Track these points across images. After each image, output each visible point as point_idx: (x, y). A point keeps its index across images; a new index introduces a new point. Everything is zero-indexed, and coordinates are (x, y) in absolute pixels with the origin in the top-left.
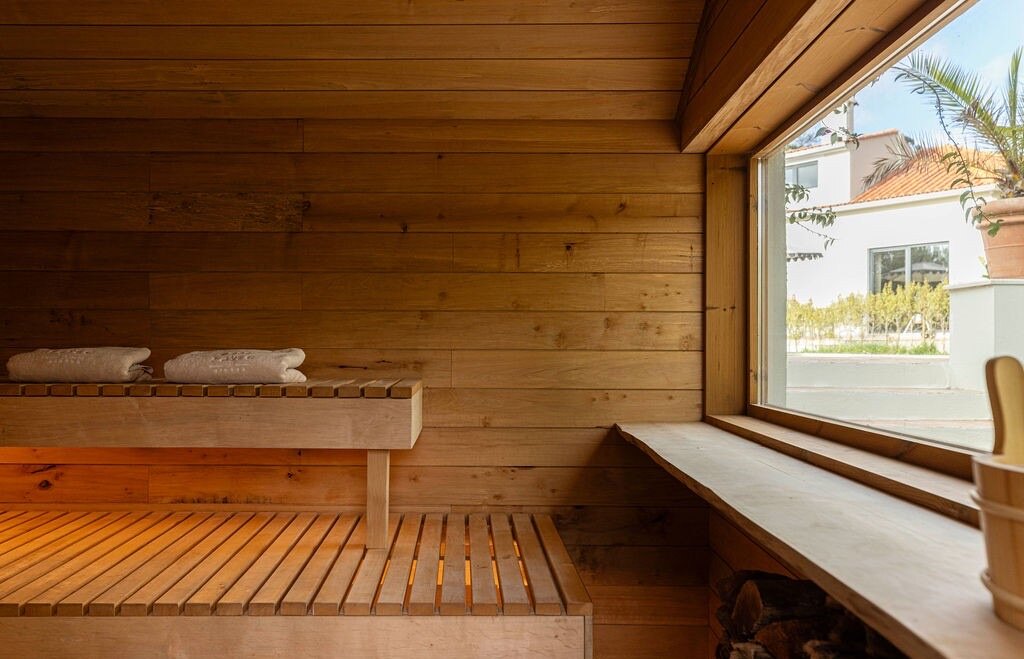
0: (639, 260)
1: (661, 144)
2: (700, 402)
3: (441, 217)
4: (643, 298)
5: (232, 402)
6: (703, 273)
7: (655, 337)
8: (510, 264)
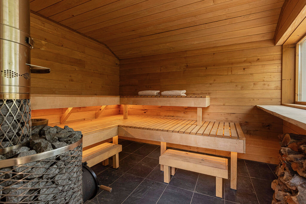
0: (263, 70)
1: (270, 44)
2: (280, 101)
3: (214, 65)
4: (264, 78)
5: (172, 98)
6: (282, 72)
7: (267, 87)
8: (230, 73)
